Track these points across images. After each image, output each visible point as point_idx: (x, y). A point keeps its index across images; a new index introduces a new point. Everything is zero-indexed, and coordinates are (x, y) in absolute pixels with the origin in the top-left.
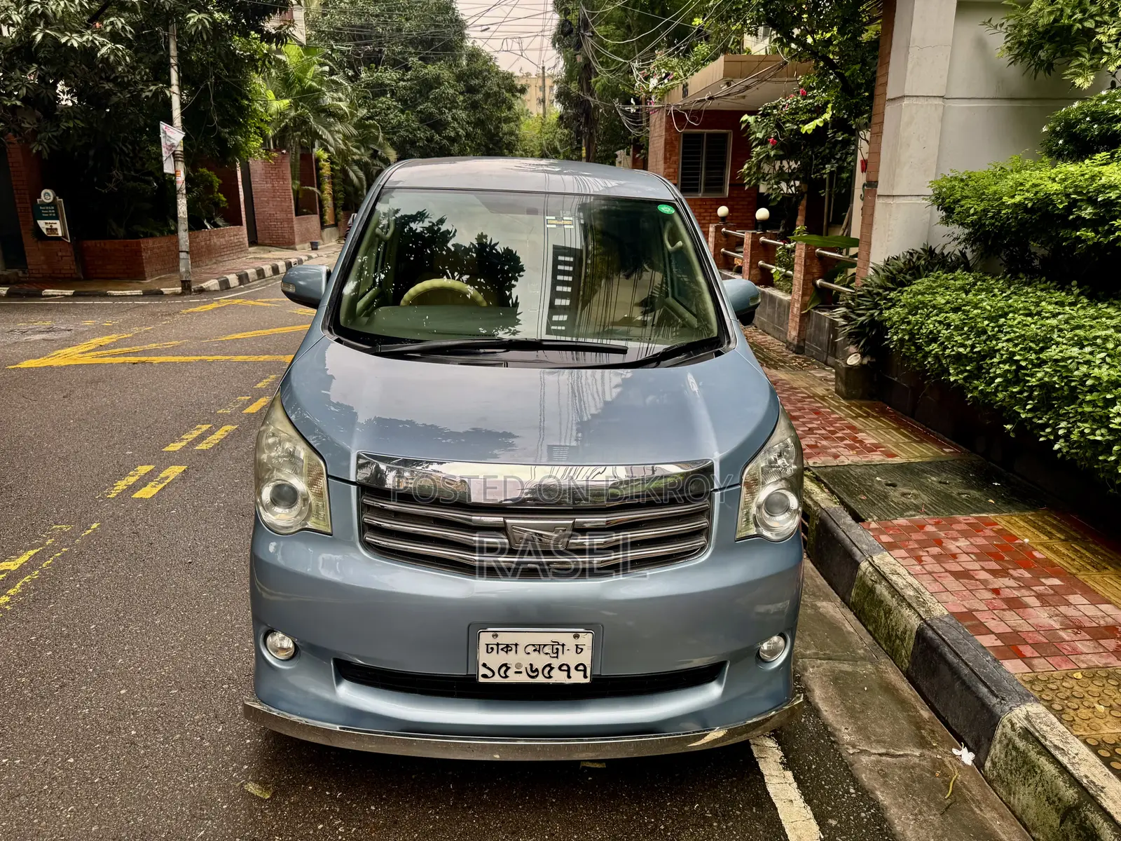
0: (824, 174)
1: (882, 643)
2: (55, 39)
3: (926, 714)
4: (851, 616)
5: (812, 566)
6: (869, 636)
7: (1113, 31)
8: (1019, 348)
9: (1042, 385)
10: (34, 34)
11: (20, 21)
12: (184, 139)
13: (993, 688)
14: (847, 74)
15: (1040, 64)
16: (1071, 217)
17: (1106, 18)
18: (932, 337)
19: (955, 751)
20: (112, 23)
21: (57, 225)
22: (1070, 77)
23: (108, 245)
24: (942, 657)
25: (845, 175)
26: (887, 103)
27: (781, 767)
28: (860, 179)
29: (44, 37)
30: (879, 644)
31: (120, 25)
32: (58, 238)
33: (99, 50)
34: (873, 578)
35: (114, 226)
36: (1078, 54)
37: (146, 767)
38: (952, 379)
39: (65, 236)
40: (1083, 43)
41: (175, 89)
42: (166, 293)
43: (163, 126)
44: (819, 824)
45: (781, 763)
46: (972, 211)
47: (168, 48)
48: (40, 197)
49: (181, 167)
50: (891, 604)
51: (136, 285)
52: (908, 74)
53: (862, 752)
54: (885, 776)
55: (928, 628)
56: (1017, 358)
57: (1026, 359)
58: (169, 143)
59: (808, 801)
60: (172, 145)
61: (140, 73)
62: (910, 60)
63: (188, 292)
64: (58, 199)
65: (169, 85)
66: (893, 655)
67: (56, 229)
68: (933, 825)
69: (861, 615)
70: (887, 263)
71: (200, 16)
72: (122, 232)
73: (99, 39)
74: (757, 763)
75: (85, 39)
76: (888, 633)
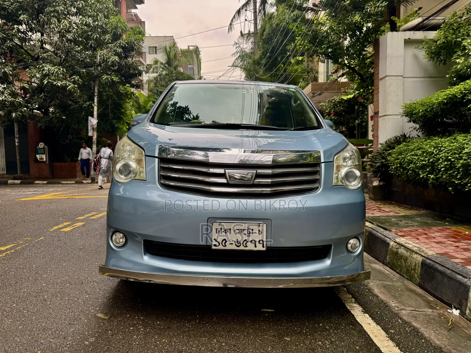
0: (356, 124)
1: (405, 275)
2: (52, 84)
3: (431, 299)
4: (388, 268)
5: (367, 254)
6: (398, 274)
7: (469, 41)
8: (450, 154)
9: (463, 165)
10: (44, 81)
11: (39, 77)
12: (97, 123)
13: (464, 275)
14: (362, 73)
15: (441, 61)
16: (465, 101)
17: (466, 37)
18: (410, 162)
19: (449, 311)
20: (74, 78)
21: (44, 156)
22: (454, 60)
23: (62, 164)
24: (436, 270)
25: (364, 124)
26: (380, 81)
27: (362, 313)
28: (371, 123)
29: (47, 83)
30: (403, 276)
31: (77, 79)
32: (44, 162)
33: (68, 87)
34: (397, 247)
35: (67, 158)
36: (456, 52)
37: (50, 308)
38: (421, 176)
39: (46, 161)
40: (457, 48)
41: (96, 104)
42: (84, 182)
43: (90, 118)
44: (385, 331)
45: (362, 311)
46: (421, 111)
47: (94, 89)
48: (38, 146)
49: (95, 133)
50: (407, 255)
51: (72, 180)
52: (387, 67)
53: (402, 309)
54: (415, 317)
55: (427, 259)
56: (450, 158)
57: (454, 158)
58: (91, 124)
59: (378, 323)
60: (93, 125)
61: (83, 98)
62: (387, 62)
63: (93, 182)
64: (45, 146)
65: (94, 103)
66: (411, 279)
67: (43, 158)
68: (445, 335)
69: (392, 267)
70: (386, 142)
71: (107, 77)
72: (69, 160)
73: (68, 83)
74: (350, 311)
75: (63, 83)
76: (407, 269)
